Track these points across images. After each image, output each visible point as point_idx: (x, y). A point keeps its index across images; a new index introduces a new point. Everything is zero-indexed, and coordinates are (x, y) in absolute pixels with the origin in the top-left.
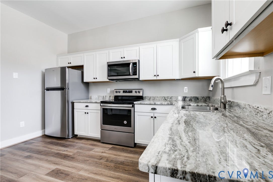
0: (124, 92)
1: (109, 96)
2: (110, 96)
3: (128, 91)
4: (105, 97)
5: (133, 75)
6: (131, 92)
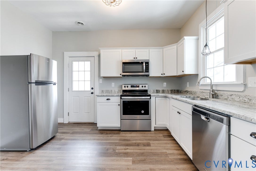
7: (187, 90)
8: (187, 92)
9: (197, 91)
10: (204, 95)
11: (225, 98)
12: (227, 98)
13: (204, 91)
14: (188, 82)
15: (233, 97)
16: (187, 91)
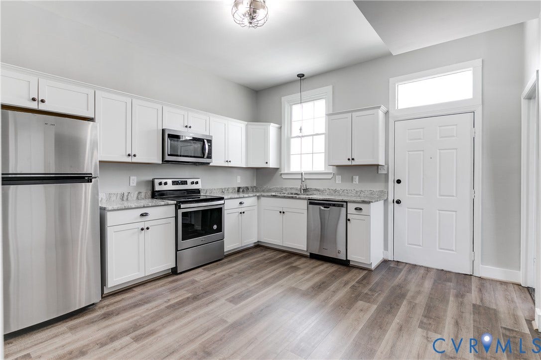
0: (174, 183)
1: (137, 193)
2: (140, 193)
3: (181, 181)
4: (126, 194)
5: (207, 158)
6: (185, 183)
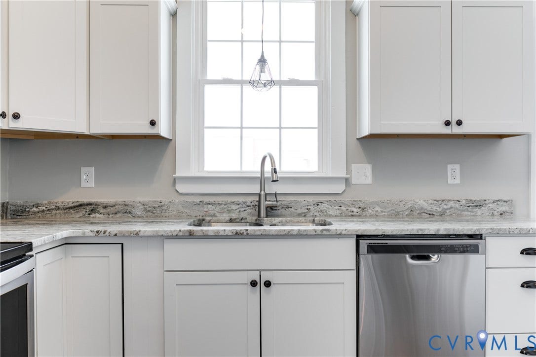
7: (85, 200)
8: (89, 208)
9: (165, 201)
10: (212, 213)
11: (299, 211)
12: (305, 213)
13: (207, 199)
14: (89, 165)
15: (322, 207)
16: (90, 204)
